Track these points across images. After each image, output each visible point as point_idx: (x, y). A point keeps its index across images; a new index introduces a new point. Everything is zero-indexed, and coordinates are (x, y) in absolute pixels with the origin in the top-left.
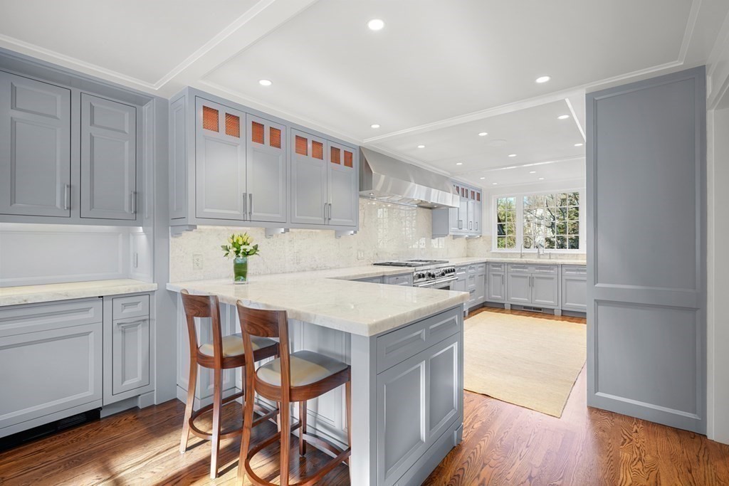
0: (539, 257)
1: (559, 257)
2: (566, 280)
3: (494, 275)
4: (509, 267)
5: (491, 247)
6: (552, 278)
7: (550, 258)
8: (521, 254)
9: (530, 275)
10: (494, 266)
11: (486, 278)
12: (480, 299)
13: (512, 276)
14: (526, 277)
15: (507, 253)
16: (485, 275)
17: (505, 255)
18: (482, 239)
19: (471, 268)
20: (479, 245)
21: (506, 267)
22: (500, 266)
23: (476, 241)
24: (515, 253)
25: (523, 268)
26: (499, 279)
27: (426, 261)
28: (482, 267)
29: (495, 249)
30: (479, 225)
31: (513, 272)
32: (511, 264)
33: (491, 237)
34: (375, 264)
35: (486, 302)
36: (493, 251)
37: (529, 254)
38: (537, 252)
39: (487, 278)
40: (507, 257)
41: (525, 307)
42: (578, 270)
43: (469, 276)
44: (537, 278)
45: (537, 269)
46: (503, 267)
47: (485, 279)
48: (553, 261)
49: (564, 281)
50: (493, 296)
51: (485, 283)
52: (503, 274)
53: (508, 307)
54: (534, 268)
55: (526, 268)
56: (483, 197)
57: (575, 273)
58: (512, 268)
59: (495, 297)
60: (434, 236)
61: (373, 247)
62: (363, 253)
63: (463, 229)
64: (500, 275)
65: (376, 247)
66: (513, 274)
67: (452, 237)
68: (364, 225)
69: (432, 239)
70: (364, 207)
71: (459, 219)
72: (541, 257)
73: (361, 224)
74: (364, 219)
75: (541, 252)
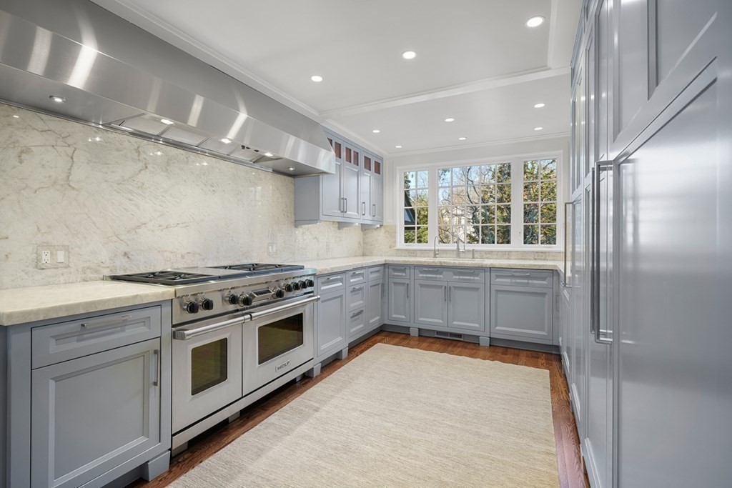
0: (458, 256)
1: (485, 256)
2: (497, 291)
3: (395, 283)
4: (417, 271)
5: (395, 242)
6: (477, 289)
7: (473, 258)
8: (435, 251)
9: (445, 284)
10: (395, 270)
11: (383, 288)
12: (374, 322)
13: (421, 285)
14: (441, 287)
15: (416, 250)
16: (383, 285)
17: (413, 253)
18: (383, 230)
19: (354, 275)
20: (379, 237)
21: (412, 271)
22: (404, 271)
23: (376, 233)
24: (428, 251)
25: (436, 272)
26: (402, 289)
27: (242, 267)
28: (378, 271)
29: (400, 243)
30: (378, 209)
31: (422, 279)
32: (416, 266)
33: (395, 226)
35: (384, 325)
36: (397, 247)
37: (445, 251)
38: (456, 248)
39: (386, 287)
40: (416, 256)
41: (438, 333)
42: (513, 276)
43: (351, 288)
44: (455, 288)
45: (455, 275)
46: (408, 271)
47: (383, 291)
48: (477, 262)
49: (493, 292)
50: (394, 316)
51: (383, 295)
52: (408, 281)
53: (414, 332)
54: (451, 273)
55: (441, 274)
56: (385, 168)
57: (509, 280)
58: (421, 273)
59: (398, 317)
60: (297, 223)
61: (110, 238)
62: (63, 252)
63: (348, 212)
64: (404, 284)
65: (123, 237)
66: (422, 282)
67: (337, 226)
68: (71, 184)
69: (293, 228)
70: (70, 141)
71: (342, 197)
72: (462, 255)
73: (55, 182)
74: (70, 169)
75: (461, 249)
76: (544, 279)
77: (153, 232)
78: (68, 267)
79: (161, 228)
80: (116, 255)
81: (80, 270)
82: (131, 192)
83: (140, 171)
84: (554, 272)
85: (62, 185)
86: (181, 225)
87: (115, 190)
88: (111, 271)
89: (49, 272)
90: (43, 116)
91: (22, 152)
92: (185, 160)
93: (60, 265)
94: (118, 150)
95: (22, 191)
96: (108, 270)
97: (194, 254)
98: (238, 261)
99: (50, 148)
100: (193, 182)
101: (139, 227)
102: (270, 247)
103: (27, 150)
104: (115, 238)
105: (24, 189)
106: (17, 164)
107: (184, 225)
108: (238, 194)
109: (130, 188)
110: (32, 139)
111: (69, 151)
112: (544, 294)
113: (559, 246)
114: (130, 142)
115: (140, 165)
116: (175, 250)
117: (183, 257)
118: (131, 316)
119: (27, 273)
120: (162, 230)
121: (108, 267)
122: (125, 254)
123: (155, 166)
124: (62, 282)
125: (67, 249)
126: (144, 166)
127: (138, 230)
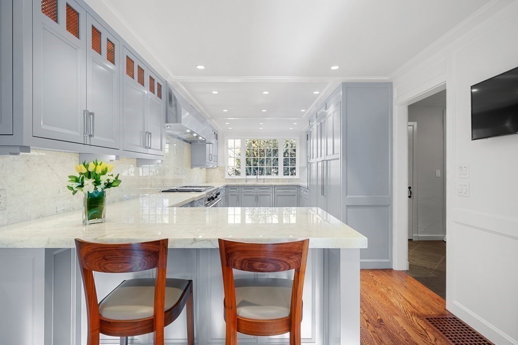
0: (257, 181)
2: (278, 196)
3: (231, 195)
4: (242, 189)
5: (225, 175)
7: (264, 182)
10: (231, 189)
13: (244, 195)
14: (254, 195)
15: (236, 179)
16: (226, 196)
18: (218, 168)
20: (216, 173)
21: (240, 189)
22: (236, 189)
23: (214, 170)
24: (242, 179)
26: (235, 197)
28: (225, 190)
29: (227, 176)
31: (245, 192)
32: (242, 186)
33: (225, 167)
34: (162, 192)
36: (226, 178)
37: (251, 179)
38: (256, 177)
42: (284, 189)
44: (260, 195)
45: (260, 189)
46: (238, 189)
51: (226, 201)
52: (238, 194)
55: (254, 189)
58: (244, 189)
64: (236, 195)
66: (245, 194)
72: (259, 181)
75: (259, 178)
76: (295, 189)
84: (299, 186)
112: (295, 195)
113: (297, 176)
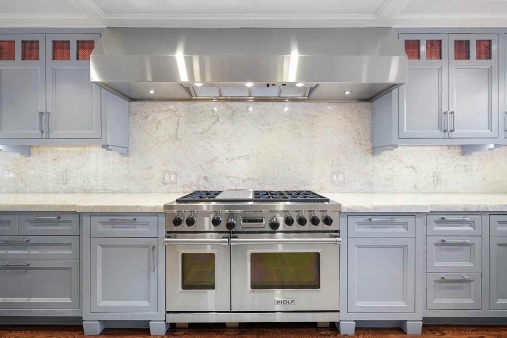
19: (444, 222)
60: (375, 150)
61: (197, 168)
62: (174, 175)
63: (456, 131)
65: (204, 167)
67: (459, 150)
68: (178, 137)
69: (370, 155)
70: (177, 113)
71: (444, 110)
73: (171, 137)
74: (177, 129)
77: (222, 163)
78: (176, 184)
79: (228, 160)
80: (200, 178)
81: (182, 186)
82: (208, 138)
83: (214, 124)
85: (174, 139)
86: (242, 158)
87: (200, 138)
88: (197, 188)
89: (168, 186)
90: (166, 103)
91: (158, 124)
92: (246, 109)
93: (173, 182)
94: (201, 112)
95: (158, 144)
96: (196, 187)
97: (253, 180)
98: (296, 187)
99: (169, 119)
100: (252, 124)
101: (213, 160)
102: (335, 177)
103: (160, 123)
104: (199, 168)
105: (158, 143)
106: (156, 130)
107: (245, 158)
108: (295, 128)
109: (208, 135)
110: (162, 116)
111: (177, 119)
114: (208, 106)
115: (214, 119)
116: (238, 176)
117: (244, 181)
118: (140, 219)
119: (159, 186)
120: (229, 162)
121: (196, 185)
122: (205, 178)
123: (224, 118)
124: (174, 192)
125: (176, 174)
126: (217, 119)
127: (213, 162)
